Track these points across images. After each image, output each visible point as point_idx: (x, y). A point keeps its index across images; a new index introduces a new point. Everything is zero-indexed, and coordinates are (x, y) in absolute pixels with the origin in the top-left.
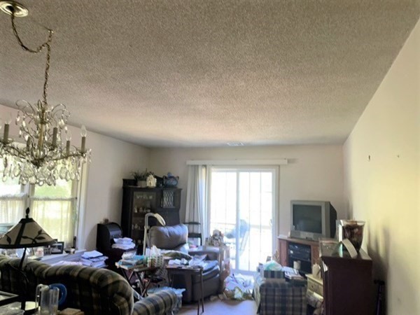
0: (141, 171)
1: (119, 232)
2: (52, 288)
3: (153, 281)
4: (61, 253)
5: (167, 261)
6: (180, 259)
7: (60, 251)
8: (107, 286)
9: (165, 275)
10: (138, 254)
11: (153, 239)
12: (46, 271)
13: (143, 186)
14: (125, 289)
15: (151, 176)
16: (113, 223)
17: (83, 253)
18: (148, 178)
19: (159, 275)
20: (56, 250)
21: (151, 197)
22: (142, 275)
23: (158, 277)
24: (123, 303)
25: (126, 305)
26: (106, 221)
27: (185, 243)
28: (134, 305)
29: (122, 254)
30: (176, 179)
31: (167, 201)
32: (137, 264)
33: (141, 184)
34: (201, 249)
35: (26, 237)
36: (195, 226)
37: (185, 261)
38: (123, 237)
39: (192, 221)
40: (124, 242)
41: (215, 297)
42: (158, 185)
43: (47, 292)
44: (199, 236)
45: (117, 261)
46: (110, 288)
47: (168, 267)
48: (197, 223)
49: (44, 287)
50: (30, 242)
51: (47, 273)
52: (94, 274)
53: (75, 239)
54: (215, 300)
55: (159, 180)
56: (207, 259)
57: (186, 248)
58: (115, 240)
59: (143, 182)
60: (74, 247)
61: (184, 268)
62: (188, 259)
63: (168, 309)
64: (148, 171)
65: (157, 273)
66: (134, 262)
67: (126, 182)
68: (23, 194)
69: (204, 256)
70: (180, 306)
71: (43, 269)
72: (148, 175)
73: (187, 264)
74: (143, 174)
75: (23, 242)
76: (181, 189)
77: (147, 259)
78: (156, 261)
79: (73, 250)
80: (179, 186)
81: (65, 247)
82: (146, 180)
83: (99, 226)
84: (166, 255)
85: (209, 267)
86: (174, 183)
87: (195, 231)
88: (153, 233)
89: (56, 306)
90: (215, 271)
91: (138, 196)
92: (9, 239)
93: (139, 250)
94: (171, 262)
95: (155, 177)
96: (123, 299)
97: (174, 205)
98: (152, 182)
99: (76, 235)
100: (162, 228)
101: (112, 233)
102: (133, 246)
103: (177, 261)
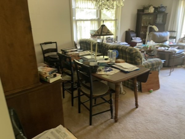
0: (146, 4)
1: (135, 35)
2: (113, 51)
3: (150, 56)
4: (112, 42)
5: (157, 48)
6: (164, 47)
7: (111, 41)
8: (133, 53)
9: (155, 53)
10: (143, 44)
11: (151, 38)
12: (110, 46)
13: (147, 12)
14: (140, 55)
15: (152, 7)
16: (132, 31)
17: (120, 43)
18: (150, 8)
19: (153, 53)
20: (110, 41)
21: (151, 18)
22: (145, 53)
23: (152, 54)
24: (139, 60)
25: (140, 61)
26: (129, 30)
27: (167, 41)
28: (143, 62)
29: (136, 44)
30: (165, 7)
31: (159, 20)
32: (144, 48)
33: (146, 11)
34: (175, 44)
35: (104, 32)
36: (173, 33)
37: (167, 48)
38: (137, 37)
39: (171, 30)
40: (137, 39)
41: (180, 66)
42: (154, 12)
43: (112, 52)
44: (175, 38)
45: (135, 46)
46: (134, 54)
47: (158, 50)
48: (174, 32)
49: (111, 51)
50: (105, 34)
51: (110, 47)
52: (128, 48)
53: (117, 37)
54: (180, 67)
55: (156, 9)
56: (178, 48)
57: (167, 43)
58: (133, 38)
59: (147, 10)
60: (116, 40)
61: (166, 51)
62: (168, 47)
63: (158, 66)
64: (150, 4)
65: (152, 52)
66: (142, 47)
67: (139, 11)
68: (97, 18)
69: (177, 47)
70: (162, 67)
71: (109, 46)
72: (150, 6)
73: (168, 50)
74: (148, 6)
75: (103, 34)
76: (167, 14)
77: (148, 46)
78: (152, 47)
79: (116, 41)
80: (166, 12)
81: (113, 40)
82: (148, 9)
83: (126, 32)
84: (157, 45)
85: (179, 52)
86: (164, 10)
87: (173, 36)
88: (151, 35)
89: (115, 58)
90: (182, 54)
91: (144, 18)
92: (98, 33)
93: (144, 42)
94: (159, 48)
95: (154, 7)
96: (139, 59)
97: (163, 22)
98: (152, 10)
99: (117, 35)
100: (156, 33)
101: (132, 35)
102: (141, 41)
103: (163, 48)
